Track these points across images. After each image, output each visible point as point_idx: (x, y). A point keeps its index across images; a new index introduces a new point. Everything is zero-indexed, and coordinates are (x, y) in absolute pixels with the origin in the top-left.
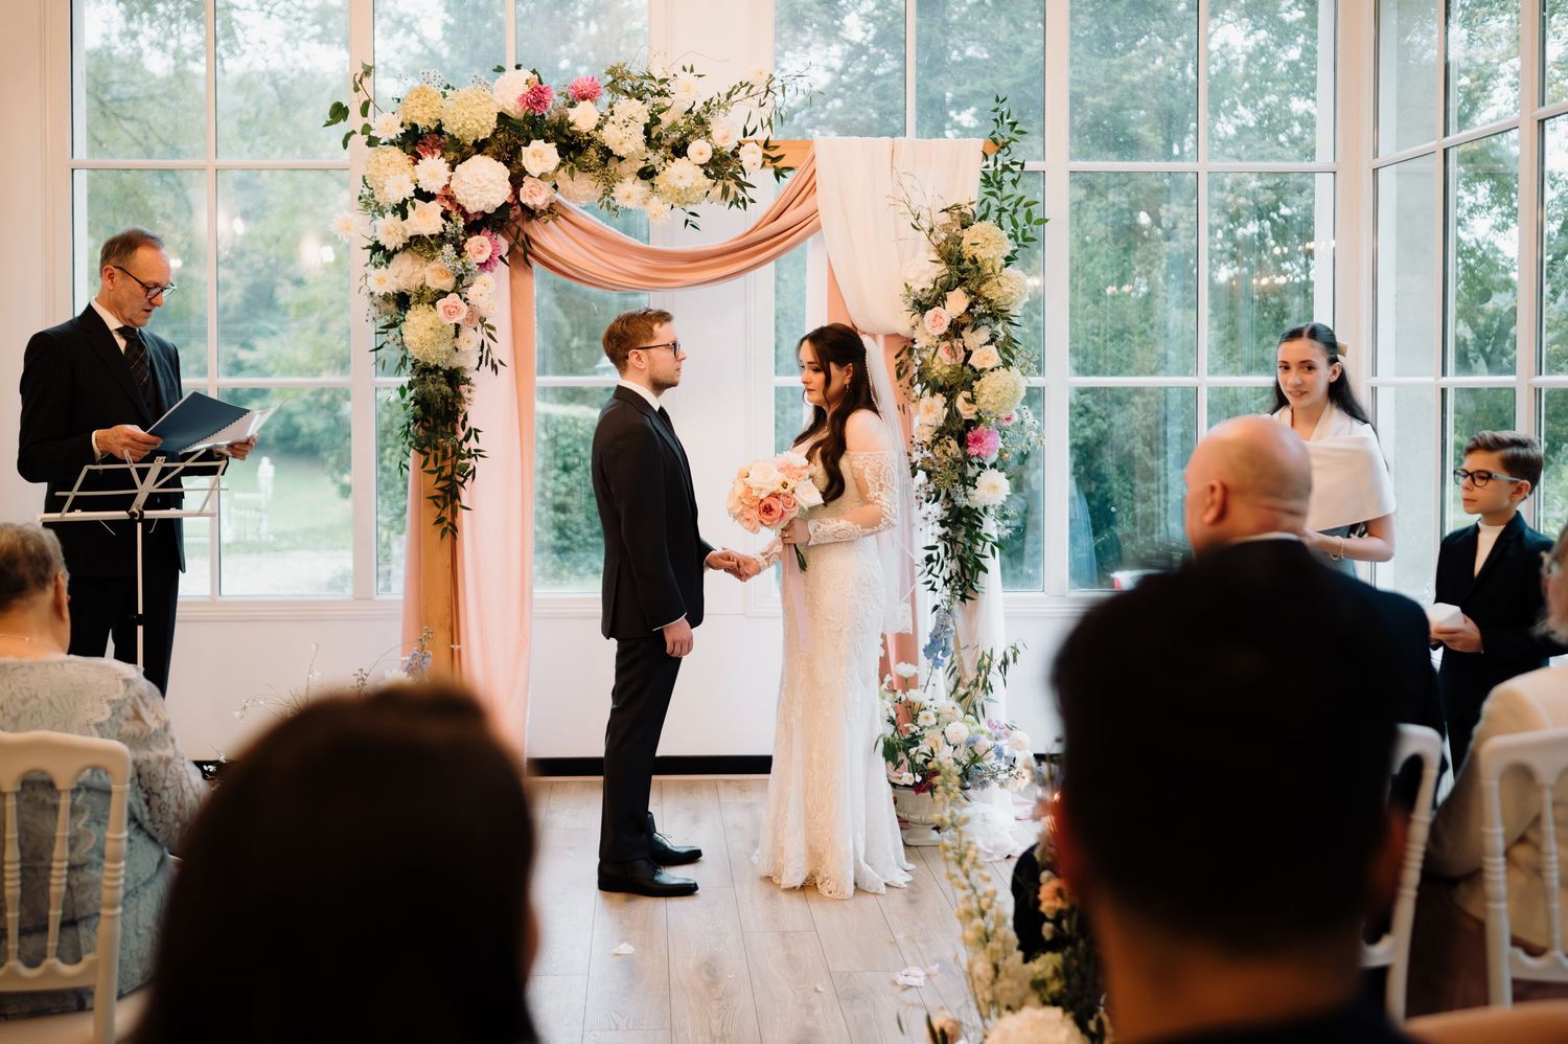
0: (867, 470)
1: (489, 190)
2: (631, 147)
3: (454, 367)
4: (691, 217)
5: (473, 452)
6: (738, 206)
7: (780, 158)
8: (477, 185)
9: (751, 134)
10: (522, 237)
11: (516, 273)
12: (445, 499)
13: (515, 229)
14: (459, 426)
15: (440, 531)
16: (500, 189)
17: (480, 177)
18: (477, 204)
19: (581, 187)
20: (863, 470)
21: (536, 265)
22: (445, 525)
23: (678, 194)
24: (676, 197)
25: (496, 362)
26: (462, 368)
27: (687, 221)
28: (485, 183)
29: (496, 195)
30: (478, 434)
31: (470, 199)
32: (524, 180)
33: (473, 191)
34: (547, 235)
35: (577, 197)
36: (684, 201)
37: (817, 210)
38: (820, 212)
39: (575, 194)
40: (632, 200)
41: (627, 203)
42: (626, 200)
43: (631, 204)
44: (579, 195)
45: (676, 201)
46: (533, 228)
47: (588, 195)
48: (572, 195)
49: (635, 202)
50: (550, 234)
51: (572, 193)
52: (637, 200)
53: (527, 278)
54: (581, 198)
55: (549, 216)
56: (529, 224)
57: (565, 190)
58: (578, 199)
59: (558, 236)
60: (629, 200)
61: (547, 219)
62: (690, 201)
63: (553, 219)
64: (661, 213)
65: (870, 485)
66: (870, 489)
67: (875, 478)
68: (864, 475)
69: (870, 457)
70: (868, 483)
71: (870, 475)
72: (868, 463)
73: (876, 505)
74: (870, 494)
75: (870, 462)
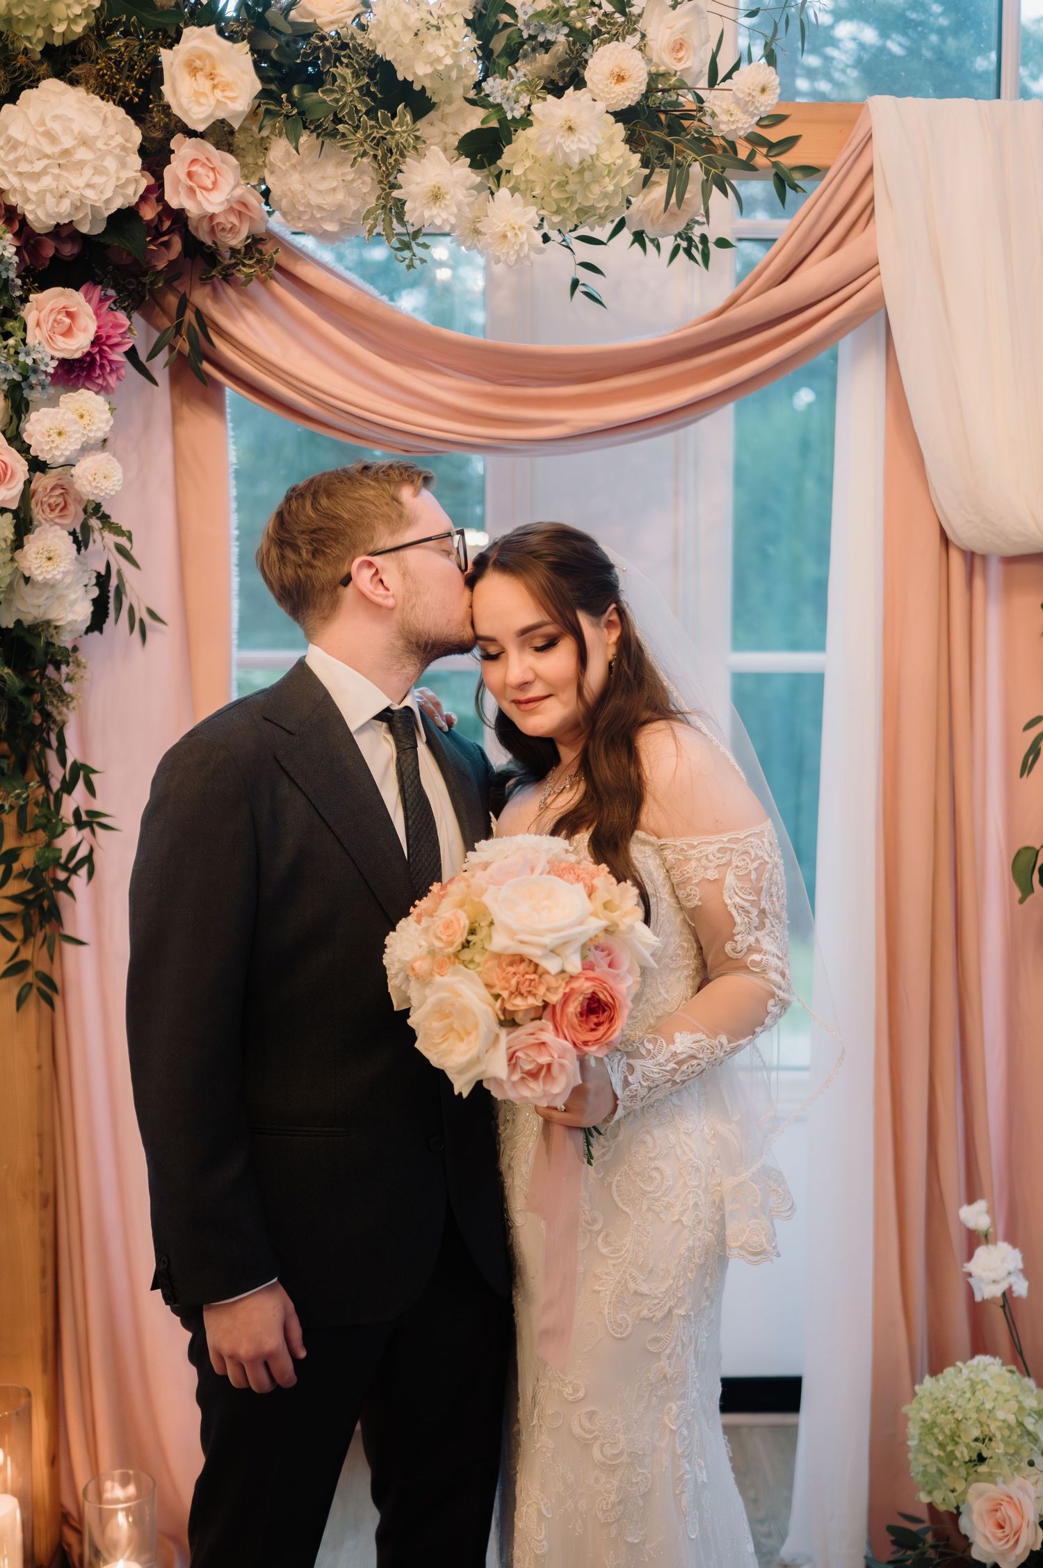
0: (730, 879)
1: (80, 165)
2: (441, 52)
3: (28, 620)
4: (585, 276)
5: (84, 818)
6: (691, 257)
7: (790, 142)
8: (48, 149)
9: (728, 76)
10: (190, 316)
11: (185, 411)
12: (26, 920)
13: (172, 301)
14: (52, 757)
15: (16, 992)
16: (110, 164)
17: (56, 127)
18: (50, 201)
19: (324, 186)
20: (719, 882)
21: (231, 392)
22: (29, 976)
23: (562, 185)
24: (556, 194)
25: (141, 613)
26: (48, 623)
27: (575, 284)
28: (67, 142)
29: (98, 180)
30: (93, 777)
31: (32, 188)
32: (173, 145)
33: (38, 166)
34: (250, 317)
35: (315, 212)
36: (575, 208)
37: (878, 263)
38: (882, 267)
39: (309, 205)
40: (446, 205)
41: (435, 211)
42: (431, 204)
43: (444, 215)
44: (320, 208)
45: (554, 209)
46: (216, 297)
47: (340, 207)
48: (302, 209)
49: (454, 209)
50: (256, 313)
51: (302, 201)
52: (459, 206)
53: (211, 422)
54: (324, 214)
55: (253, 270)
56: (208, 289)
57: (286, 196)
58: (317, 218)
59: (273, 318)
60: (438, 205)
61: (247, 275)
62: (589, 207)
63: (263, 282)
64: (517, 231)
65: (738, 919)
66: (738, 929)
67: (750, 898)
68: (722, 894)
69: (734, 846)
70: (734, 913)
71: (737, 890)
72: (730, 861)
73: (752, 968)
74: (736, 942)
75: (734, 859)
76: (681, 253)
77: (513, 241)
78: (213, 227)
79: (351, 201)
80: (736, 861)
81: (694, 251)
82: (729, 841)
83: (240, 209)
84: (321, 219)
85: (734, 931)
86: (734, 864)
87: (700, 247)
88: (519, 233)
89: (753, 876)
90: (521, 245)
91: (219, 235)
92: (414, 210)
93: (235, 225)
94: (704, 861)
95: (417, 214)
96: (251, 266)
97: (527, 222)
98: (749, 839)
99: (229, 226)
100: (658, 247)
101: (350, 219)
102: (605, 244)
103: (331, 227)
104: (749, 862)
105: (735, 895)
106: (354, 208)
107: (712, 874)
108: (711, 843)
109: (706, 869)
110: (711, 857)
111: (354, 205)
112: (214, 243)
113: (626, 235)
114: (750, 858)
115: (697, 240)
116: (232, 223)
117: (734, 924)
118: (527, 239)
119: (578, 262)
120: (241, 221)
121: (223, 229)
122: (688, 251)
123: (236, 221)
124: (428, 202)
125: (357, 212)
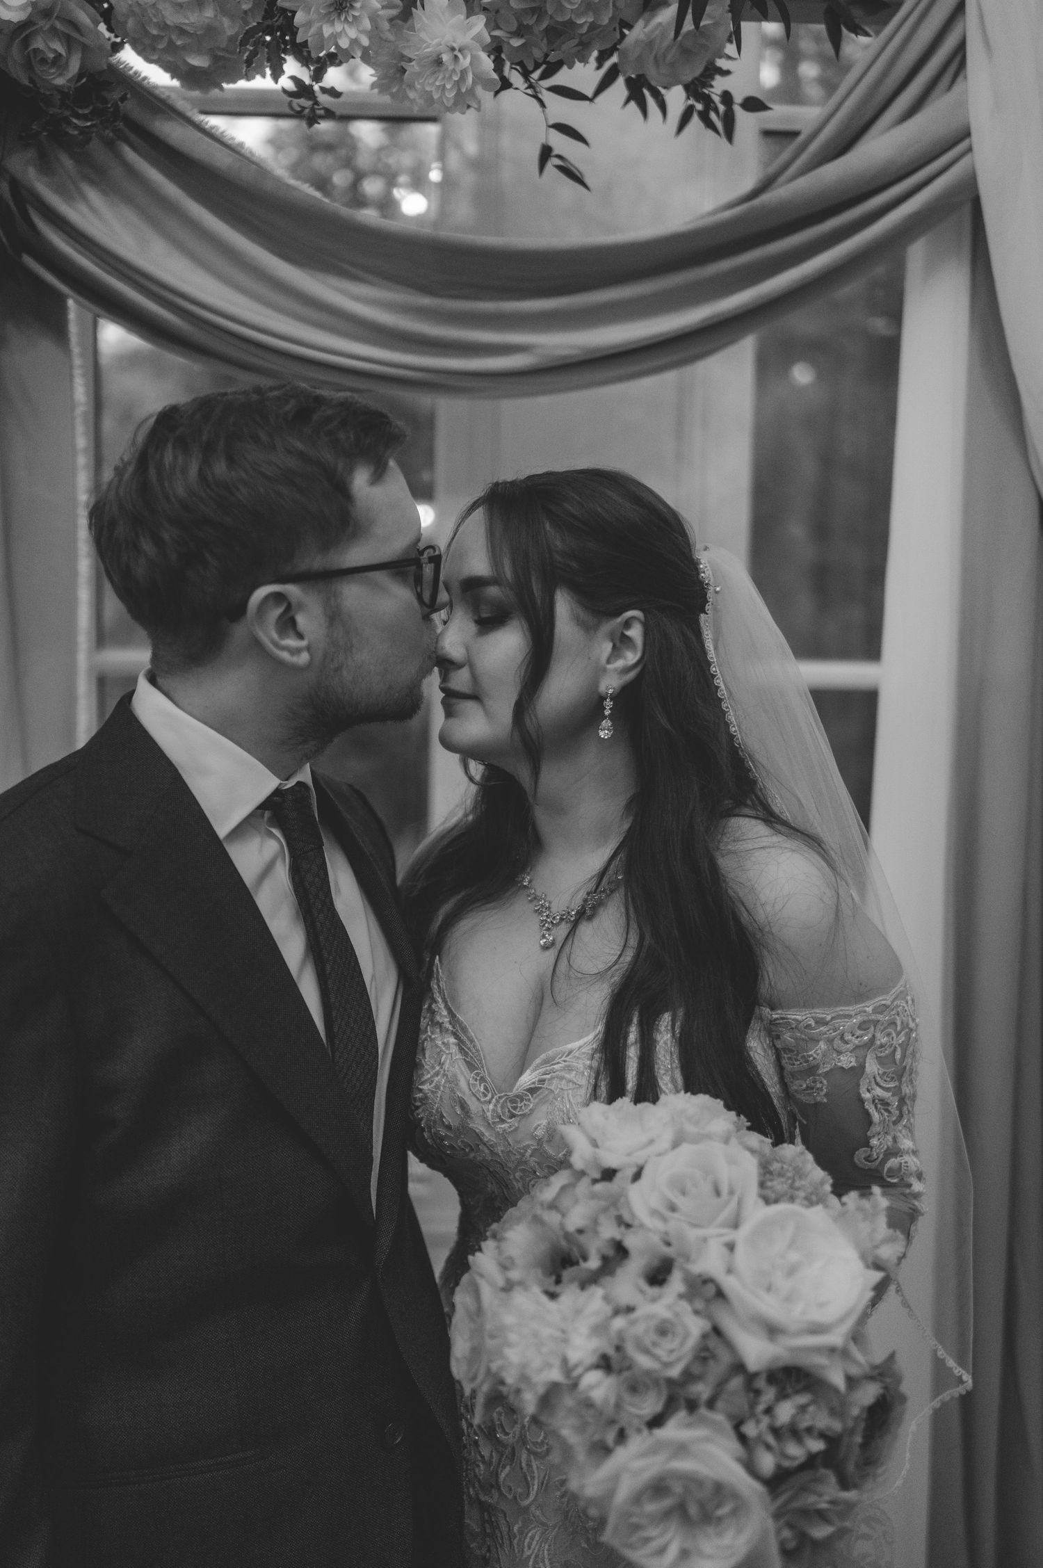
0: (872, 1067)
4: (560, 143)
6: (710, 125)
20: (859, 1070)
27: (546, 153)
34: (93, 195)
35: (173, 37)
36: (544, 25)
37: (967, 134)
38: (975, 138)
39: (164, 27)
40: (354, 16)
41: (338, 27)
42: (334, 16)
43: (352, 33)
44: (181, 31)
45: (514, 27)
46: (45, 165)
47: (211, 31)
48: (155, 32)
49: (367, 24)
50: (104, 192)
51: (155, 20)
52: (374, 19)
53: (46, 347)
54: (188, 41)
55: (89, 124)
56: (30, 154)
57: (134, 14)
58: (177, 47)
59: (128, 199)
60: (343, 19)
61: (83, 131)
62: (563, 24)
63: (110, 145)
64: (456, 53)
65: (876, 1117)
66: (876, 1128)
67: (892, 1085)
68: (859, 1085)
69: (880, 1017)
70: (872, 1110)
71: (878, 1079)
72: (873, 1040)
73: (889, 1180)
74: (872, 1148)
75: (878, 1035)
76: (695, 119)
77: (451, 68)
78: (29, 56)
79: (226, 22)
80: (882, 1039)
81: (713, 116)
82: (875, 1011)
83: (67, 31)
84: (184, 48)
85: (869, 1133)
86: (878, 1043)
87: (722, 108)
88: (460, 55)
89: (898, 1055)
90: (464, 73)
91: (38, 68)
92: (309, 24)
93: (60, 55)
94: (837, 1043)
95: (313, 30)
96: (85, 118)
97: (472, 39)
98: (895, 1003)
99: (52, 56)
100: (663, 106)
101: (223, 50)
102: (591, 100)
103: (198, 61)
104: (894, 1035)
105: (875, 1087)
106: (230, 32)
107: (847, 1061)
108: (849, 1016)
109: (839, 1053)
110: (848, 1037)
111: (229, 28)
112: (31, 81)
113: (619, 88)
114: (895, 1030)
115: (717, 99)
116: (55, 51)
117: (870, 1122)
118: (471, 64)
119: (551, 123)
120: (69, 51)
121: (44, 61)
122: (705, 117)
123: (59, 47)
124: (330, 13)
125: (232, 39)
